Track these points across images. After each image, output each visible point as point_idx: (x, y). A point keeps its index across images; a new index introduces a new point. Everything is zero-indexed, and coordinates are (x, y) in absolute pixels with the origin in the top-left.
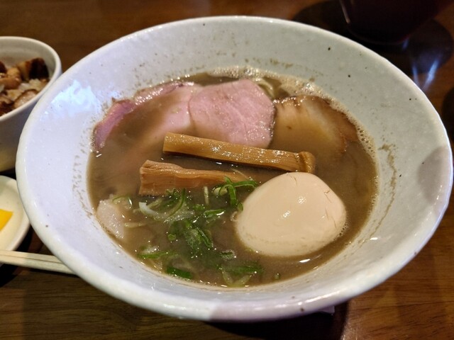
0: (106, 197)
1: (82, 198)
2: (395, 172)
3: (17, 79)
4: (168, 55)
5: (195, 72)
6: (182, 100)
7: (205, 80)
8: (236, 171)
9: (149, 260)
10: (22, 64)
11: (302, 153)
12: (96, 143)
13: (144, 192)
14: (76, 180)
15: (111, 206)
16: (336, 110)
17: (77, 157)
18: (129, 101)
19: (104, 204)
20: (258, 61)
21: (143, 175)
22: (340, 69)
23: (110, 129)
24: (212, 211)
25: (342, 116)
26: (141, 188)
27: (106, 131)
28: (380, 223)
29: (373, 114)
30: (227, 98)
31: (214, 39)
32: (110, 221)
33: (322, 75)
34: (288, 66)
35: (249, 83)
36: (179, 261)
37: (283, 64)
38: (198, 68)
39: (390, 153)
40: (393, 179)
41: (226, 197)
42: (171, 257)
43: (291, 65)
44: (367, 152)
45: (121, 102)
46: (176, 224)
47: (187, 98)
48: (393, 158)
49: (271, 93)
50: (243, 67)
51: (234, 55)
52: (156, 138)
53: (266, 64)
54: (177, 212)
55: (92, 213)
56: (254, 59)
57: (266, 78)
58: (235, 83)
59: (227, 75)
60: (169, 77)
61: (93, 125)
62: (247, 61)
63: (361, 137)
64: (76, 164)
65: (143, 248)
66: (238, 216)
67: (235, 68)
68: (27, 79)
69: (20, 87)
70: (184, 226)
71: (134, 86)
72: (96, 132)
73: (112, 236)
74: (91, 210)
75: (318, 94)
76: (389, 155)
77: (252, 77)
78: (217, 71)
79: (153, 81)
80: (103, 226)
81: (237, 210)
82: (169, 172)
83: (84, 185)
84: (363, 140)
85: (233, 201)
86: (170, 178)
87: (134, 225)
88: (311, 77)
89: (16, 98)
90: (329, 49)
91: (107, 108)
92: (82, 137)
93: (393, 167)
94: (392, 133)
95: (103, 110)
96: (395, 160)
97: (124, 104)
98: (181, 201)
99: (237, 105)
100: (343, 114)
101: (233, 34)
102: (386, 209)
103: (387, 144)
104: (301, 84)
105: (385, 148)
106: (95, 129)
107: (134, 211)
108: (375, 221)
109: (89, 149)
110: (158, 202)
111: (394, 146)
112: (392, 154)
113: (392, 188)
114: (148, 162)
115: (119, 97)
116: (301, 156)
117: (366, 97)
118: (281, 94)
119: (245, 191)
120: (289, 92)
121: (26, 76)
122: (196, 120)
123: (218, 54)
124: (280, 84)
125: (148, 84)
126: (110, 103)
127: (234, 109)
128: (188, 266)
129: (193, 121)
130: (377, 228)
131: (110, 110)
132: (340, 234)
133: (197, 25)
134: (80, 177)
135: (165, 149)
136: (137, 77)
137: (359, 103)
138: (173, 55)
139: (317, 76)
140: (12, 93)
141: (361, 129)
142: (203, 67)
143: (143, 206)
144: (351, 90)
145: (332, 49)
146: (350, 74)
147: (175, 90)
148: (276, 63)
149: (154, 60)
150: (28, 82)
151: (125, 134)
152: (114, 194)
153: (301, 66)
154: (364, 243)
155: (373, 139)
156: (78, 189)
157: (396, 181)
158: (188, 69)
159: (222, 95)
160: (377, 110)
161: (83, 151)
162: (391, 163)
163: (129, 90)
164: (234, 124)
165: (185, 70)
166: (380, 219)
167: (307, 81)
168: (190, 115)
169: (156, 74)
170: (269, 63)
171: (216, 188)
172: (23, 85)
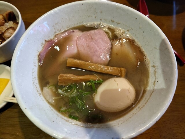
0: (45, 86)
1: (36, 88)
2: (156, 79)
3: (3, 21)
4: (67, 18)
5: (79, 25)
6: (73, 39)
7: (84, 29)
8: (95, 75)
9: (63, 113)
11: (121, 68)
12: (40, 61)
14: (34, 80)
15: (47, 90)
16: (136, 46)
17: (33, 69)
18: (52, 40)
19: (45, 89)
20: (106, 20)
21: (59, 79)
22: (140, 28)
23: (45, 54)
24: (86, 93)
26: (59, 83)
28: (147, 101)
29: (151, 50)
30: (92, 39)
31: (87, 10)
32: (48, 97)
33: (132, 29)
34: (118, 23)
35: (101, 31)
36: (74, 113)
37: (116, 22)
38: (80, 23)
39: (155, 69)
40: (155, 82)
41: (91, 87)
42: (71, 111)
43: (120, 23)
44: (147, 67)
45: (49, 41)
46: (72, 98)
47: (76, 38)
48: (156, 72)
49: (111, 36)
50: (99, 23)
51: (95, 17)
52: (64, 58)
53: (109, 22)
54: (73, 93)
56: (104, 19)
57: (109, 28)
58: (96, 31)
59: (92, 26)
60: (68, 27)
61: (38, 53)
62: (101, 20)
63: (145, 60)
64: (33, 72)
65: (61, 108)
66: (96, 95)
67: (96, 23)
70: (75, 99)
71: (53, 33)
72: (39, 57)
73: (49, 102)
74: (41, 92)
75: (129, 37)
76: (155, 70)
77: (103, 28)
78: (89, 24)
79: (61, 30)
80: (45, 99)
81: (95, 92)
82: (69, 78)
83: (37, 81)
84: (146, 61)
85: (93, 89)
86: (70, 80)
87: (57, 98)
88: (127, 29)
89: (4, 31)
90: (136, 19)
91: (43, 44)
92: (34, 60)
93: (155, 76)
94: (157, 61)
95: (42, 46)
96: (156, 73)
98: (74, 88)
99: (96, 43)
100: (139, 48)
101: (95, 8)
102: (150, 95)
103: (154, 65)
104: (123, 32)
105: (153, 66)
106: (39, 55)
107: (57, 92)
108: (145, 99)
109: (37, 64)
110: (65, 88)
111: (157, 67)
112: (156, 70)
113: (154, 85)
114: (61, 74)
115: (47, 39)
117: (149, 43)
118: (115, 37)
119: (98, 84)
120: (118, 36)
121: (7, 19)
123: (89, 17)
124: (115, 31)
125: (59, 31)
126: (44, 42)
127: (95, 45)
128: (77, 115)
129: (78, 50)
130: (146, 103)
131: (44, 45)
132: (132, 103)
133: (80, 4)
134: (35, 78)
136: (54, 29)
137: (146, 44)
138: (69, 18)
139: (130, 29)
140: (2, 28)
141: (146, 56)
142: (82, 22)
143: (60, 91)
144: (144, 38)
145: (137, 19)
146: (144, 31)
147: (71, 34)
148: (113, 22)
149: (61, 21)
150: (8, 22)
151: (51, 57)
152: (49, 84)
153: (124, 24)
154: (140, 109)
155: (149, 61)
156: (35, 84)
157: (155, 83)
158: (76, 23)
159: (90, 37)
160: (153, 49)
161: (35, 66)
162: (155, 74)
163: (52, 35)
164: (95, 52)
165: (75, 24)
166: (147, 99)
167: (126, 31)
168: (77, 47)
169: (62, 27)
170: (110, 21)
171: (87, 82)
172: (6, 24)
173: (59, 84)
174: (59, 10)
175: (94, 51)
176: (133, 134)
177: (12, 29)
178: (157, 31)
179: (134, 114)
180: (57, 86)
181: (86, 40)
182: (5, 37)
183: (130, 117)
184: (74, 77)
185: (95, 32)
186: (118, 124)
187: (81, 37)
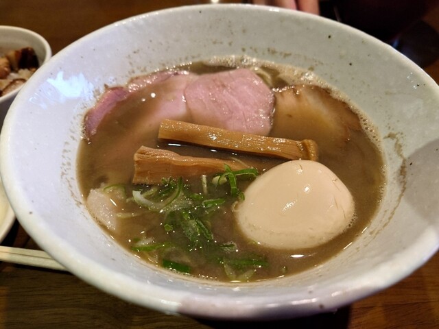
0: (96, 185)
1: (70, 186)
3: (6, 69)
4: (163, 43)
6: (177, 88)
7: (201, 69)
8: (236, 159)
9: (144, 253)
10: (12, 53)
11: (305, 141)
12: (87, 130)
13: (138, 180)
14: (65, 167)
15: (102, 196)
16: (337, 100)
17: (66, 143)
18: (122, 88)
19: (95, 194)
20: (255, 50)
21: (137, 162)
22: (341, 57)
24: (210, 200)
25: (344, 104)
26: (135, 176)
27: (98, 119)
28: (393, 213)
29: (377, 102)
30: (224, 86)
31: (211, 27)
32: (101, 211)
33: (322, 64)
34: (286, 55)
35: (246, 72)
36: (176, 253)
37: (281, 53)
38: (193, 57)
39: (398, 141)
40: (403, 168)
41: (226, 186)
42: (168, 250)
43: (290, 55)
44: (372, 141)
45: (113, 89)
46: (173, 214)
47: (183, 86)
48: (401, 146)
49: (269, 82)
50: (239, 57)
51: (230, 44)
52: (150, 126)
53: (264, 54)
54: (173, 202)
55: (82, 202)
56: (251, 48)
57: (263, 68)
58: (231, 72)
59: (223, 64)
60: (164, 65)
61: (84, 112)
62: (244, 50)
63: (366, 126)
64: (65, 151)
65: (136, 240)
66: (240, 206)
67: (232, 58)
68: (17, 69)
69: (9, 77)
70: (181, 216)
71: (127, 73)
72: (87, 119)
73: (104, 227)
74: (81, 200)
75: (318, 83)
76: (396, 144)
77: (249, 66)
78: (214, 59)
79: (148, 68)
80: (93, 216)
81: (238, 200)
82: (165, 159)
83: (73, 173)
84: (367, 128)
85: (233, 191)
86: (167, 165)
87: (128, 215)
88: (309, 66)
89: (4, 87)
90: (330, 37)
91: (99, 94)
92: (72, 123)
93: (401, 156)
94: (398, 121)
95: (95, 97)
96: (403, 148)
97: (117, 91)
98: (177, 190)
99: (235, 93)
100: (344, 103)
101: (230, 22)
102: (397, 198)
103: (393, 132)
104: (300, 74)
105: (391, 136)
106: (86, 115)
107: (128, 200)
108: (386, 211)
109: (79, 136)
110: (153, 191)
111: (402, 134)
112: (400, 142)
113: (402, 176)
114: (143, 148)
115: (111, 84)
116: (304, 144)
117: (368, 85)
118: (280, 83)
119: (246, 180)
120: (288, 81)
121: (15, 64)
123: (215, 43)
124: (278, 73)
125: (142, 71)
126: (102, 90)
127: (232, 97)
128: (186, 259)
129: (188, 109)
130: (390, 218)
131: (103, 97)
132: (350, 225)
133: (193, 12)
134: (69, 164)
135: (160, 136)
136: (131, 63)
137: (361, 92)
138: (168, 42)
139: (316, 65)
141: (364, 118)
142: (199, 56)
143: (137, 195)
144: (353, 79)
145: (333, 37)
146: (352, 62)
147: (171, 78)
148: (274, 52)
149: (149, 48)
150: (17, 72)
151: (117, 123)
152: (106, 182)
153: (300, 56)
154: (378, 234)
155: (377, 128)
156: (67, 177)
157: (406, 169)
158: (183, 56)
159: (219, 83)
160: (381, 98)
161: (73, 138)
162: (399, 152)
163: (122, 77)
166: (391, 209)
167: (306, 70)
168: (186, 103)
169: (150, 62)
170: (266, 52)
171: (214, 176)
172: (12, 74)
174: (145, 21)
179: (362, 247)
180: (129, 186)
181: (209, 88)
185: (230, 75)
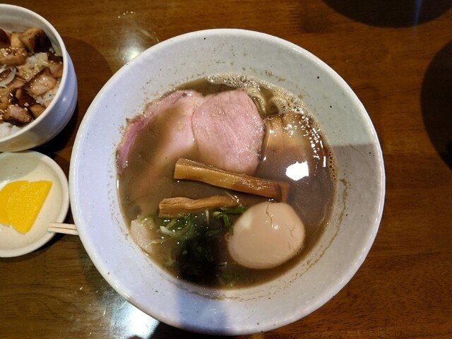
0: (135, 217)
1: (119, 223)
2: (345, 208)
3: (23, 54)
4: (171, 68)
6: (185, 114)
7: (206, 88)
12: (119, 164)
14: (112, 207)
15: (139, 225)
17: (109, 185)
18: (139, 117)
19: (135, 224)
20: (254, 70)
22: (325, 98)
28: (324, 252)
31: (214, 50)
33: (309, 96)
34: (280, 80)
35: (244, 97)
37: (277, 77)
38: (199, 75)
39: (346, 189)
40: (342, 214)
41: (222, 221)
43: (284, 80)
44: (331, 179)
45: (134, 121)
47: (190, 112)
48: (346, 195)
50: (240, 75)
51: (232, 64)
52: (166, 158)
53: (261, 74)
54: (187, 233)
55: (128, 233)
56: (251, 68)
60: (173, 85)
61: (114, 151)
62: (244, 69)
63: (330, 164)
64: (109, 192)
66: (230, 237)
68: (33, 52)
69: (27, 61)
71: (143, 101)
72: (118, 157)
73: (144, 251)
74: (127, 231)
79: (160, 92)
81: (229, 232)
83: (117, 209)
84: (331, 166)
85: (226, 226)
88: (299, 94)
90: (318, 78)
91: (123, 129)
92: (108, 164)
93: (344, 203)
94: (351, 173)
95: (120, 132)
96: (347, 197)
97: (136, 123)
99: (233, 125)
101: (232, 46)
103: (346, 179)
104: (291, 99)
105: (344, 181)
106: (117, 153)
107: (157, 231)
108: (322, 247)
109: (115, 172)
111: (350, 185)
112: (347, 191)
113: (339, 222)
114: (165, 200)
115: (131, 117)
117: (340, 131)
118: (271, 112)
121: (31, 48)
122: (198, 138)
123: (218, 62)
124: (272, 96)
125: (155, 96)
126: (125, 124)
127: (231, 129)
129: (196, 140)
130: (321, 256)
131: (126, 131)
132: (297, 253)
133: (198, 39)
135: (175, 177)
136: (145, 93)
137: (334, 133)
138: (176, 67)
139: (305, 95)
140: (23, 70)
142: (203, 73)
143: (163, 229)
144: (330, 119)
145: (321, 79)
146: (332, 105)
147: (180, 100)
148: (270, 75)
149: (159, 75)
150: (33, 55)
151: (140, 156)
152: (140, 214)
153: (292, 83)
154: (310, 267)
155: (338, 169)
156: (115, 215)
157: (343, 217)
158: (190, 76)
159: (220, 111)
161: (111, 177)
162: (344, 198)
163: (139, 106)
164: (230, 146)
165: (187, 78)
166: (325, 247)
167: (296, 97)
168: (194, 134)
169: (161, 86)
170: (264, 73)
172: (30, 59)
173: (161, 215)
174: (155, 54)
175: (228, 143)
176: (291, 318)
177: (47, 75)
178: (357, 111)
179: (299, 275)
180: (157, 218)
181: (212, 117)
182: (33, 94)
183: (291, 282)
184: (189, 204)
185: (230, 98)
186: (270, 293)
187: (201, 108)
